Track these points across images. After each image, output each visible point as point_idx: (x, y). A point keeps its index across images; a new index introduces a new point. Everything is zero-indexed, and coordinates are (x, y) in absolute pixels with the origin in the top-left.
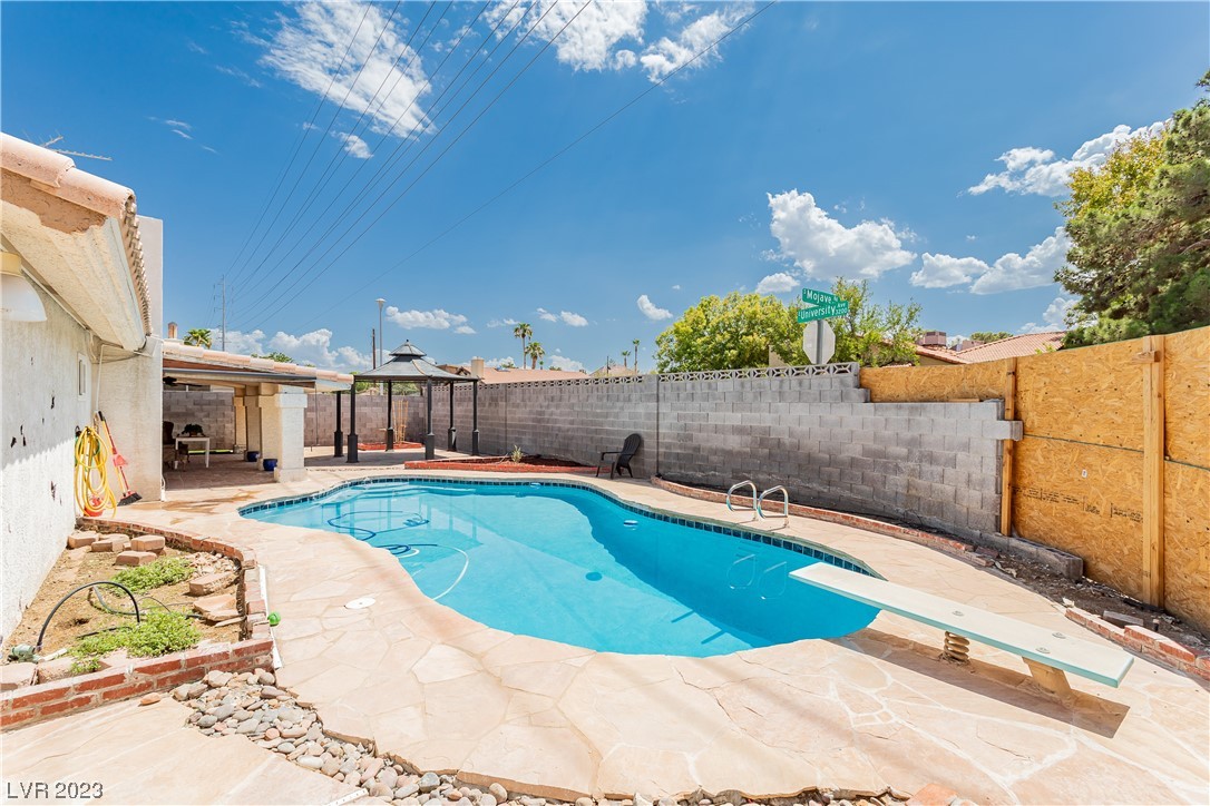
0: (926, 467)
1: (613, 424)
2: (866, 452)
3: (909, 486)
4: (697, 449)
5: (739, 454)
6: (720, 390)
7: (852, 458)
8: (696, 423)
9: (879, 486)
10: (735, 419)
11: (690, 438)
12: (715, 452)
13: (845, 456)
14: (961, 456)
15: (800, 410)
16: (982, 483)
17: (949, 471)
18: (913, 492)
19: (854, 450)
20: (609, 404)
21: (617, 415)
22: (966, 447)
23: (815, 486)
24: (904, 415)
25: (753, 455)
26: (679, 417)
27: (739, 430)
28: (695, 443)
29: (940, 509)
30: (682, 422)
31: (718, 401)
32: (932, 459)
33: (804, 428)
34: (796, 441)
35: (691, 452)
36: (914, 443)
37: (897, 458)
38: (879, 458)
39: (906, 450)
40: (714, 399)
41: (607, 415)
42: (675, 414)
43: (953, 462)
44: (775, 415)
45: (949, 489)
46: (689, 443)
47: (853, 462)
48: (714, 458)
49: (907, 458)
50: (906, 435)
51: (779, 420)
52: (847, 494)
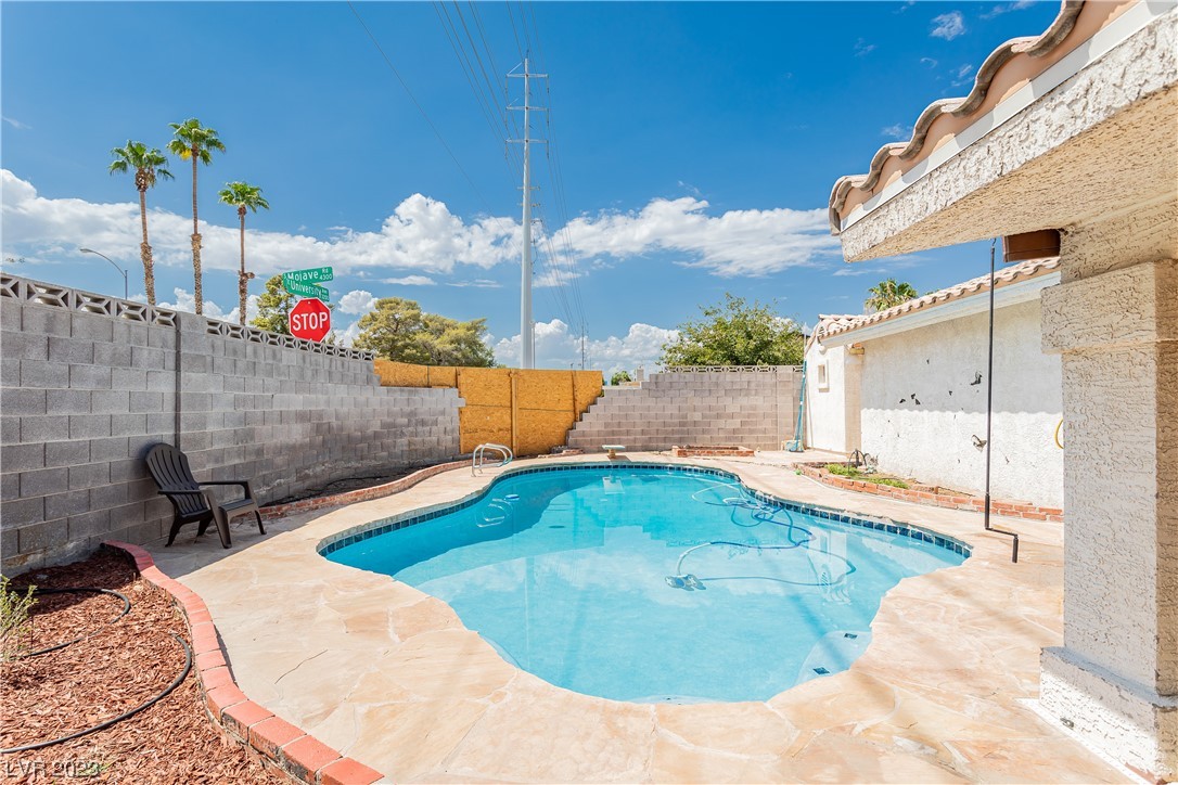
0: (420, 428)
1: (70, 426)
2: (384, 425)
3: (410, 443)
4: (259, 452)
5: (302, 446)
6: (284, 362)
7: (375, 432)
8: (259, 410)
9: (392, 450)
10: (296, 402)
11: (250, 435)
12: (279, 450)
13: (370, 432)
14: (440, 418)
15: (341, 392)
16: (453, 431)
17: (434, 428)
18: (413, 447)
19: (375, 426)
20: (57, 366)
21: (89, 401)
22: (443, 413)
23: (353, 464)
24: (405, 396)
25: (311, 445)
26: (236, 403)
27: (302, 417)
28: (257, 443)
29: (430, 452)
30: (241, 410)
31: (283, 378)
32: (423, 423)
33: (345, 409)
34: (340, 423)
35: (253, 458)
36: (412, 414)
37: (402, 426)
38: (391, 428)
39: (406, 420)
40: (279, 375)
41: (46, 402)
42: (230, 395)
43: (436, 423)
44: (325, 397)
45: (434, 439)
46: (250, 444)
47: (376, 435)
48: (279, 460)
49: (408, 426)
50: (407, 409)
51: (328, 403)
52: (374, 463)
